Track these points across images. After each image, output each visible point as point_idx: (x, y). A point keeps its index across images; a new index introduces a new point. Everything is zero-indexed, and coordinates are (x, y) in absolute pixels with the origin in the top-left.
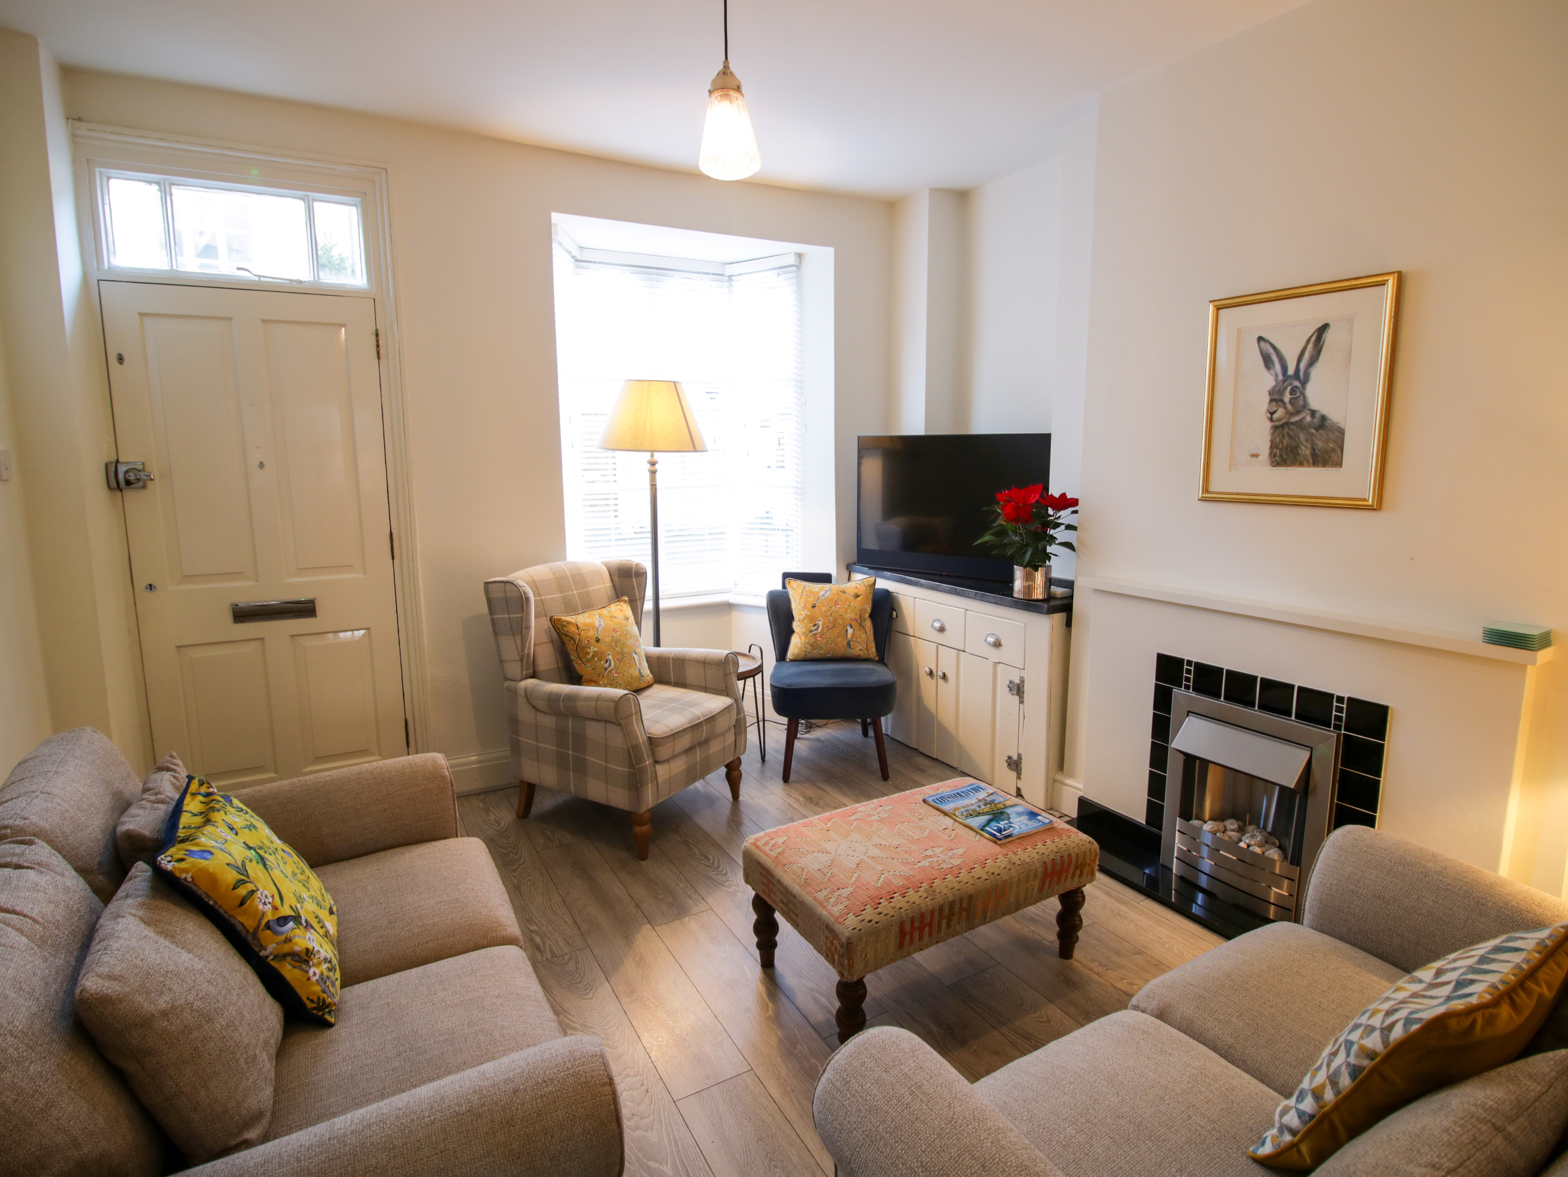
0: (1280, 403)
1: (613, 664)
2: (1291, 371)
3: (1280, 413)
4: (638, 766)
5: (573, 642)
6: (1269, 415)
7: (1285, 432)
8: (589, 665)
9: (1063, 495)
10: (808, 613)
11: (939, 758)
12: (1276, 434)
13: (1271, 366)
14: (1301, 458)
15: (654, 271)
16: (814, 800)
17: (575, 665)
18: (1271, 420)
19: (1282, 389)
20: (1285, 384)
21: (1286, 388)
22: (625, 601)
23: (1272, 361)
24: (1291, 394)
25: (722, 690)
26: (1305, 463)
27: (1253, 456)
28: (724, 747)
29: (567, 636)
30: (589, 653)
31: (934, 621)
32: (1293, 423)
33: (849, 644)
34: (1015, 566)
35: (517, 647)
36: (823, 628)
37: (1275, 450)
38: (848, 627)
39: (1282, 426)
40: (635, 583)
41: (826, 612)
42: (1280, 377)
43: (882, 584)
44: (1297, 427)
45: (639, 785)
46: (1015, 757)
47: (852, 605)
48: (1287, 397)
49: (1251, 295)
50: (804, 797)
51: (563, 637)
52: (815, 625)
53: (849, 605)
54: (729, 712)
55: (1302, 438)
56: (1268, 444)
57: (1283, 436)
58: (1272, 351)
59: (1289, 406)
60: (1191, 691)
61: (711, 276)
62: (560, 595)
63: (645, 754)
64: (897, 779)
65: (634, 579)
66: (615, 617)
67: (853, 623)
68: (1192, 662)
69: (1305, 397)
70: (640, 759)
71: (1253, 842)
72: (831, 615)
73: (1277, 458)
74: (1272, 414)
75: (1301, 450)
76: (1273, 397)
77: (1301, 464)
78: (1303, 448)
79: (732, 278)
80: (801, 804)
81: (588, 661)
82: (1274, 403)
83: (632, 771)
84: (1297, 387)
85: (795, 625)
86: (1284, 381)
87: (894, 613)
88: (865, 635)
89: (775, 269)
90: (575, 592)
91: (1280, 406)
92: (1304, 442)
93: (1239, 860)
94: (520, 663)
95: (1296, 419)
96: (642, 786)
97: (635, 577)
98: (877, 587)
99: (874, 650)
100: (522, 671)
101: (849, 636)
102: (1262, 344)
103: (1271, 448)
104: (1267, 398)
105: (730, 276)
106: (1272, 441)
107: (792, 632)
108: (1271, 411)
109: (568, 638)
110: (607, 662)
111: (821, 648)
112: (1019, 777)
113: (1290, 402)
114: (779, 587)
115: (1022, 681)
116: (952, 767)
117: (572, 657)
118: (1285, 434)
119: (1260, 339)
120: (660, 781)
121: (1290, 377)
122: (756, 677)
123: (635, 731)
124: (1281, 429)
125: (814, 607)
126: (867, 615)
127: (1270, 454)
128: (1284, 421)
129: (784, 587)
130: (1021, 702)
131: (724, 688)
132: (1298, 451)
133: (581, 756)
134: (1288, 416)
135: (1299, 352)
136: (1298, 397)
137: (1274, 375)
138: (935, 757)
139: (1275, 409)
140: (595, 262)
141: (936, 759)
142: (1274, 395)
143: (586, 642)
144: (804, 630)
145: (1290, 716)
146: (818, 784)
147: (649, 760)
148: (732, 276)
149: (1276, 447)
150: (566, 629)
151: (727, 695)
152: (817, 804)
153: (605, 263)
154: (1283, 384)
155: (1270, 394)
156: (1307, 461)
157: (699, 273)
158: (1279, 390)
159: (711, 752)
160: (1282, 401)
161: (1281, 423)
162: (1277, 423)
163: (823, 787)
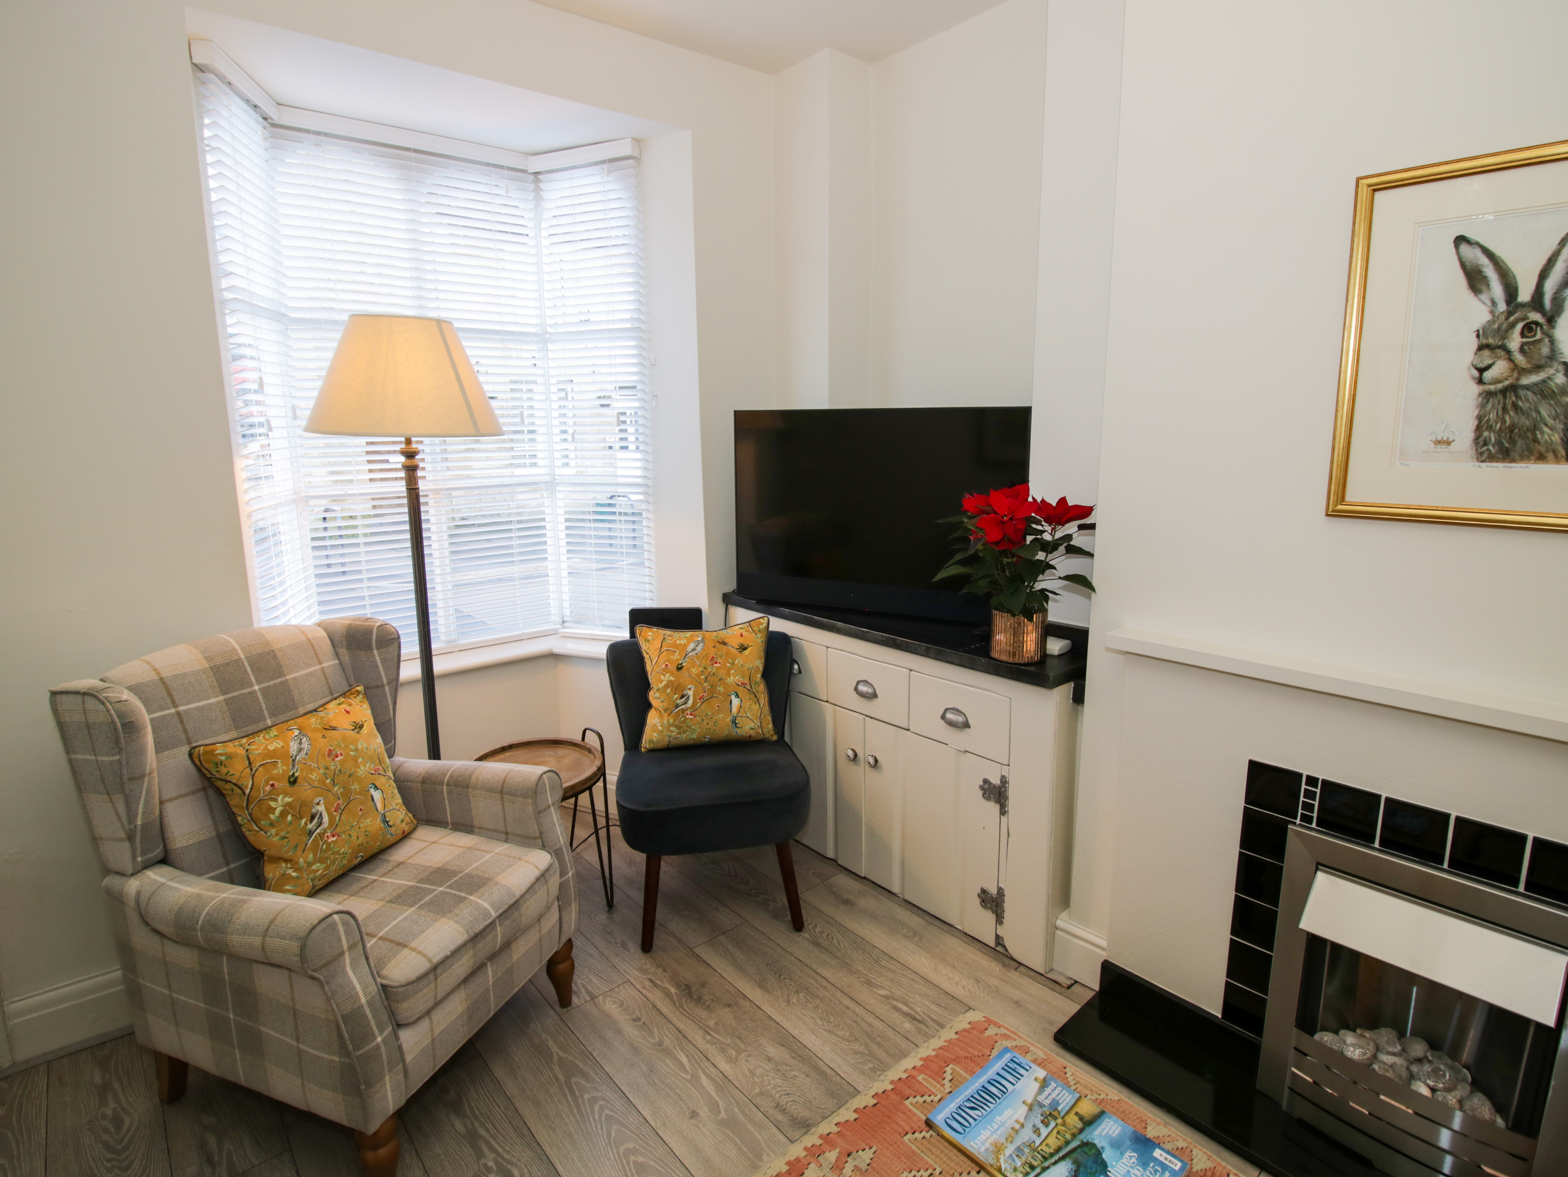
0: (1500, 352)
1: (326, 819)
2: (1525, 295)
3: (1499, 368)
4: (358, 1053)
5: (240, 792)
6: (1476, 374)
7: (1509, 402)
8: (273, 831)
9: (1063, 501)
10: (672, 678)
11: (867, 876)
12: (1490, 405)
13: (1483, 287)
14: (1542, 449)
15: (413, 155)
16: (693, 989)
17: (247, 834)
18: (1480, 381)
19: (1504, 327)
20: (1512, 318)
21: (1513, 326)
22: (358, 692)
23: (1485, 280)
24: (1522, 335)
25: (535, 838)
26: (1550, 456)
27: (1438, 442)
28: (540, 939)
29: (227, 782)
30: (273, 810)
31: (858, 683)
32: (1527, 387)
33: (734, 722)
34: (995, 612)
35: (118, 815)
36: (694, 700)
37: (1486, 434)
38: (733, 697)
39: (1504, 392)
40: (378, 658)
41: (698, 676)
42: (1502, 307)
43: (778, 625)
44: (1534, 393)
45: (363, 1087)
46: (994, 891)
47: (736, 662)
48: (1515, 341)
49: (1447, 163)
50: (678, 985)
51: (219, 784)
52: (682, 697)
53: (733, 664)
54: (546, 882)
55: (1544, 413)
56: (1472, 424)
57: (1504, 409)
58: (1484, 261)
59: (1519, 358)
60: (1314, 825)
61: (506, 172)
62: (222, 698)
63: (373, 1023)
64: (815, 926)
65: (375, 652)
66: (334, 729)
67: (740, 690)
68: (1317, 779)
69: (1552, 342)
70: (363, 1035)
71: (1441, 1085)
72: (706, 680)
73: (1491, 447)
74: (1481, 371)
75: (1542, 433)
76: (1484, 341)
77: (1541, 458)
78: (1546, 429)
79: (540, 177)
80: (674, 1002)
81: (272, 824)
82: (1486, 352)
83: (347, 1060)
84: (1537, 323)
85: (653, 697)
86: (1509, 314)
87: (796, 667)
88: (757, 705)
89: (604, 162)
90: (256, 688)
91: (1499, 358)
92: (1550, 422)
93: (1416, 1113)
94: (127, 844)
95: (1534, 378)
96: (369, 1086)
97: (378, 649)
98: (771, 629)
99: (771, 726)
100: (134, 857)
101: (734, 710)
102: (1464, 248)
103: (1478, 429)
104: (1474, 344)
105: (536, 174)
106: (1480, 418)
107: (649, 706)
108: (1481, 365)
109: (229, 786)
110: (312, 818)
111: (693, 731)
112: (999, 920)
113: (1522, 350)
114: (625, 635)
115: (1004, 781)
116: (890, 892)
117: (239, 819)
118: (1509, 406)
119: (1460, 240)
120: (409, 1058)
121: (1522, 305)
122: (594, 788)
123: (351, 982)
124: (1500, 396)
125: (680, 668)
126: (759, 676)
127: (1476, 440)
128: (1507, 383)
129: (633, 634)
130: (1003, 812)
131: (538, 834)
132: (1535, 435)
133: (251, 1024)
134: (1515, 375)
135: (1544, 261)
136: (1540, 341)
137: (1489, 303)
138: (863, 875)
139: (1489, 361)
140: (308, 131)
141: (865, 878)
142: (1486, 336)
143: (268, 788)
144: (665, 704)
145: (1516, 885)
146: (698, 950)
147: (381, 1032)
148: (539, 173)
149: (1490, 428)
150: (224, 770)
151: (544, 847)
152: (699, 1000)
153: (326, 135)
154: (1507, 319)
155: (1478, 336)
156: (1555, 452)
157: (488, 165)
158: (1499, 328)
159: (515, 958)
160: (1504, 348)
161: (1500, 386)
162: (1492, 387)
163: (706, 957)
